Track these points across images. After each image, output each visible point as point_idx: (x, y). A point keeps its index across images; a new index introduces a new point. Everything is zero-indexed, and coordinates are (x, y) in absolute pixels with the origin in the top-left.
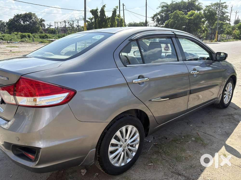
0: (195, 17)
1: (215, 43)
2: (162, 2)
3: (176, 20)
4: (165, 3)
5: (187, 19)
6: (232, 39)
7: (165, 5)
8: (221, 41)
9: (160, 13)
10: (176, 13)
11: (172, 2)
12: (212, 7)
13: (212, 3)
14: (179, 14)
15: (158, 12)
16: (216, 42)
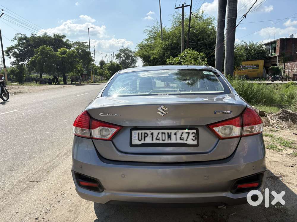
0: (68, 55)
1: (91, 84)
2: (18, 33)
3: (45, 57)
4: (23, 35)
5: (59, 57)
6: (105, 80)
7: (23, 37)
8: (96, 82)
9: (16, 47)
10: (43, 49)
11: (33, 35)
12: (74, 46)
13: (73, 42)
14: (48, 50)
15: (13, 45)
16: (93, 84)
